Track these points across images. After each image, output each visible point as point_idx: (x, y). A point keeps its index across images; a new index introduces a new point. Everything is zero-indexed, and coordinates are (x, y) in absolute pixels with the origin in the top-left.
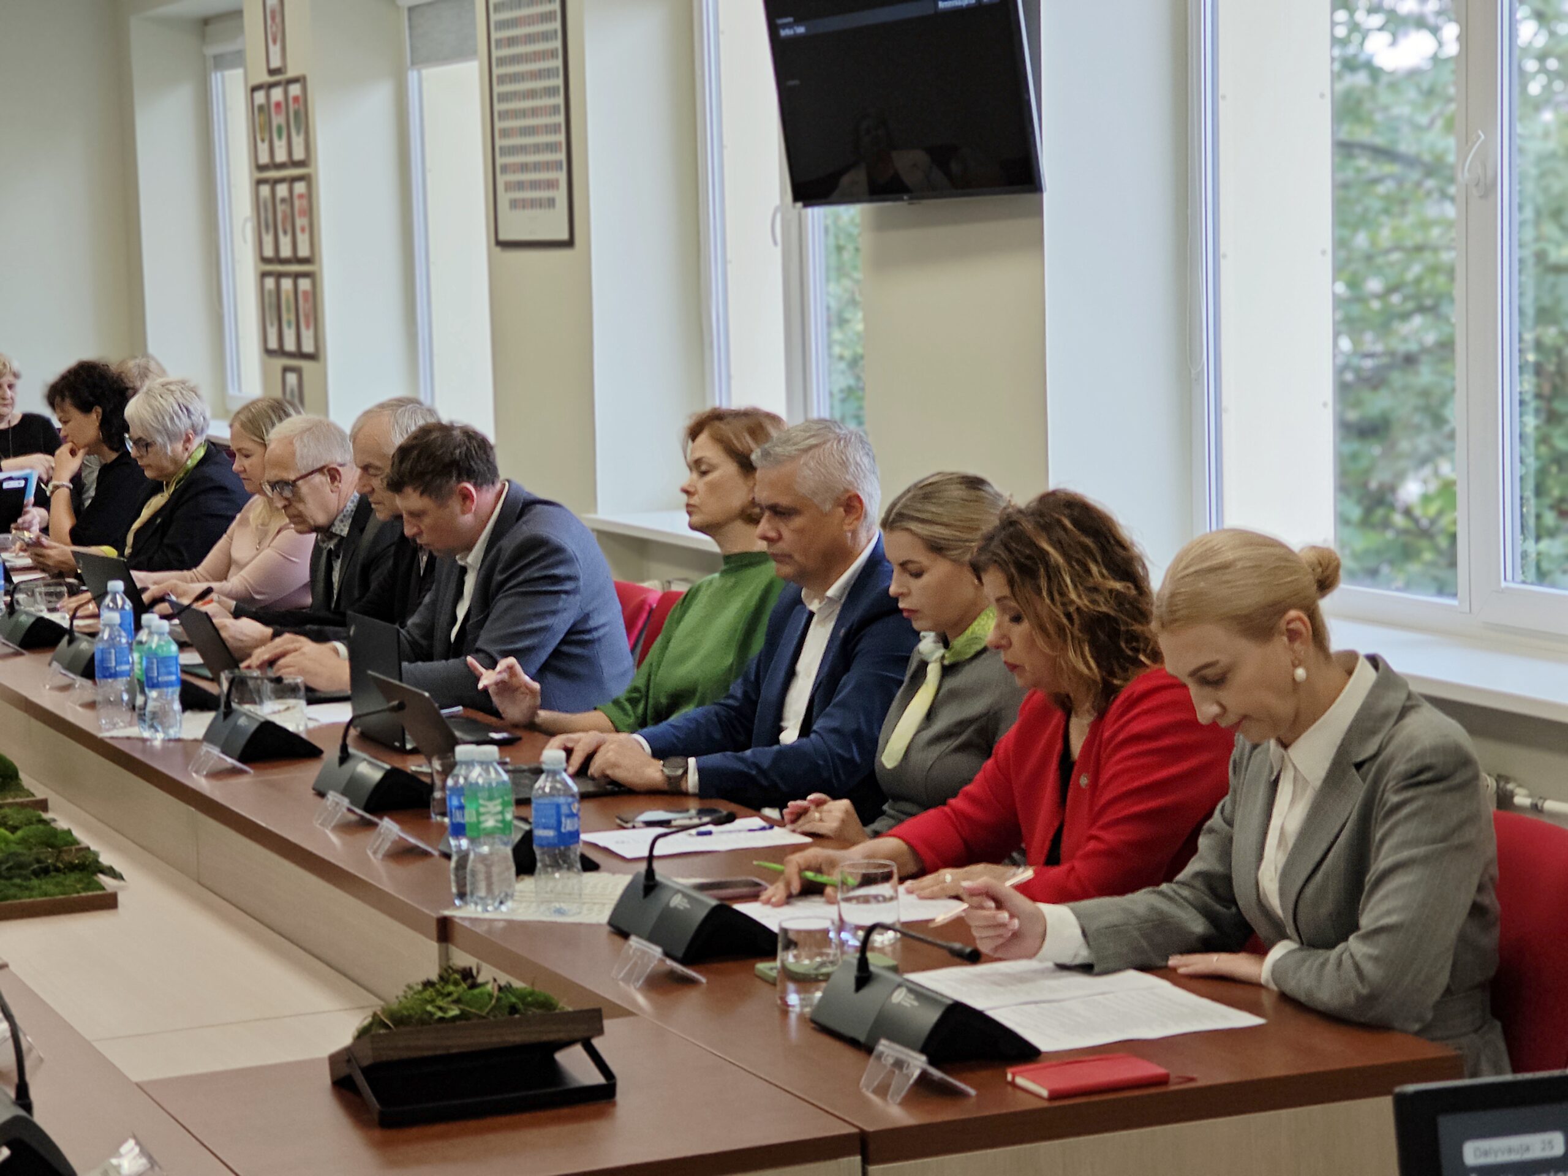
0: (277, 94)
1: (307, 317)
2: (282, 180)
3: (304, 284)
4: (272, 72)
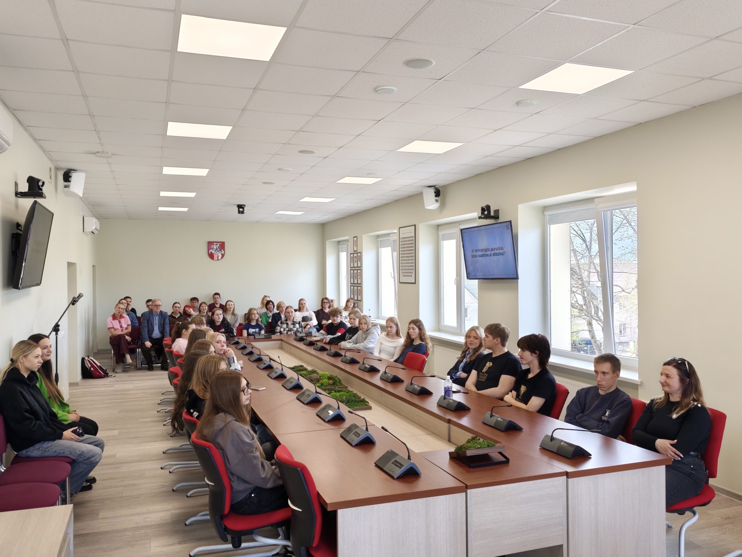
0: (355, 255)
1: (359, 294)
2: (356, 270)
3: (359, 288)
4: (354, 251)
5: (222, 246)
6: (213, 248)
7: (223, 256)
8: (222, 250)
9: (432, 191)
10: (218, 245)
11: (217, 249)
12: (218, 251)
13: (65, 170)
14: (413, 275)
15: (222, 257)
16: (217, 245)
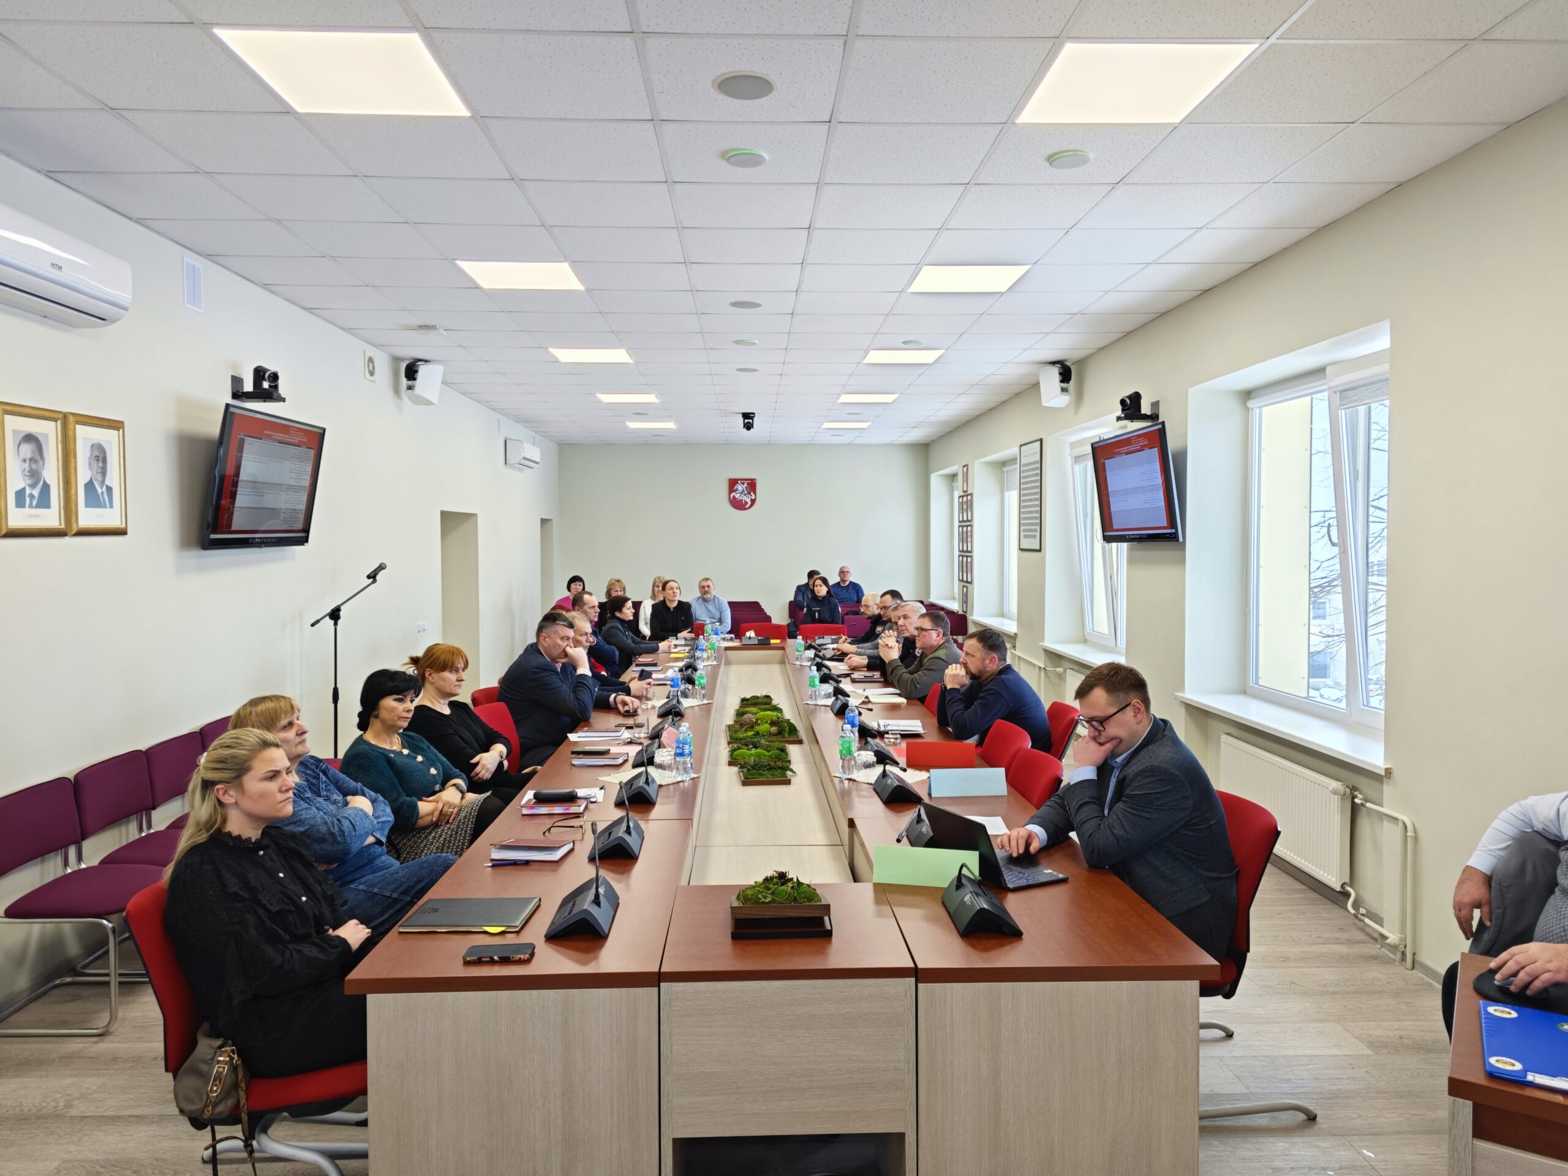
0: (965, 499)
2: (965, 526)
3: (969, 560)
4: (965, 492)
5: (752, 485)
6: (737, 490)
7: (753, 501)
8: (752, 494)
9: (1055, 372)
10: (746, 485)
11: (743, 491)
12: (745, 495)
13: (408, 362)
14: (1038, 534)
15: (751, 506)
16: (743, 484)
